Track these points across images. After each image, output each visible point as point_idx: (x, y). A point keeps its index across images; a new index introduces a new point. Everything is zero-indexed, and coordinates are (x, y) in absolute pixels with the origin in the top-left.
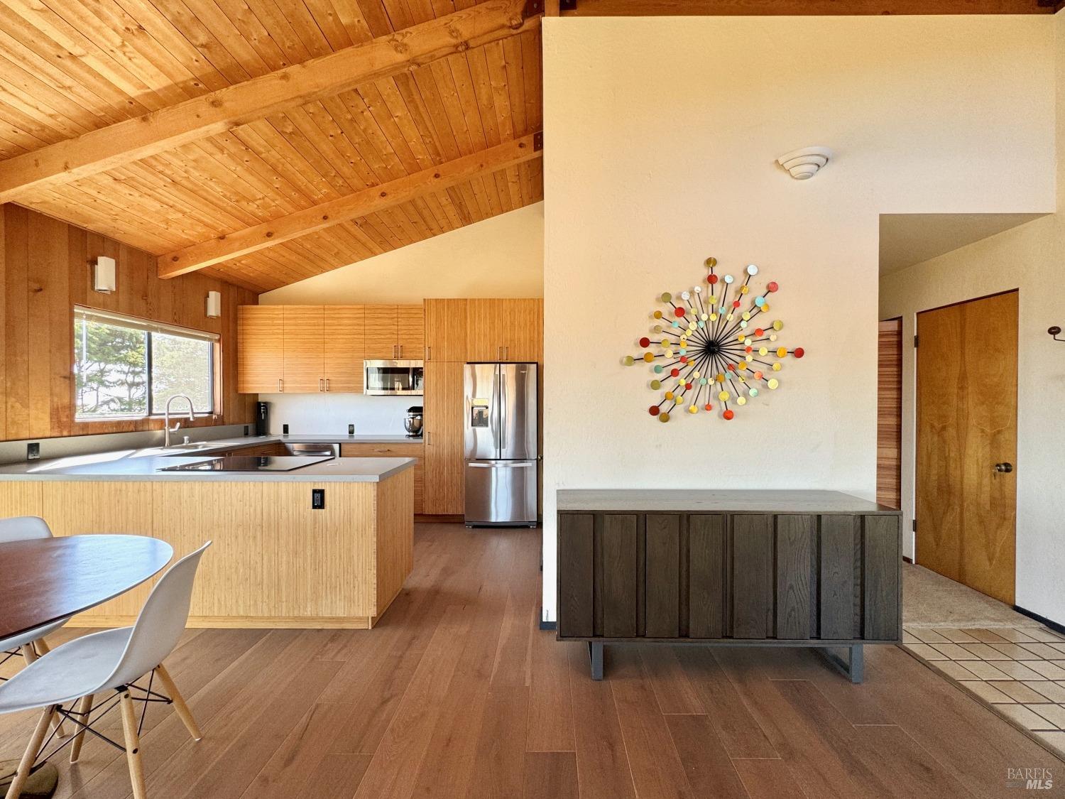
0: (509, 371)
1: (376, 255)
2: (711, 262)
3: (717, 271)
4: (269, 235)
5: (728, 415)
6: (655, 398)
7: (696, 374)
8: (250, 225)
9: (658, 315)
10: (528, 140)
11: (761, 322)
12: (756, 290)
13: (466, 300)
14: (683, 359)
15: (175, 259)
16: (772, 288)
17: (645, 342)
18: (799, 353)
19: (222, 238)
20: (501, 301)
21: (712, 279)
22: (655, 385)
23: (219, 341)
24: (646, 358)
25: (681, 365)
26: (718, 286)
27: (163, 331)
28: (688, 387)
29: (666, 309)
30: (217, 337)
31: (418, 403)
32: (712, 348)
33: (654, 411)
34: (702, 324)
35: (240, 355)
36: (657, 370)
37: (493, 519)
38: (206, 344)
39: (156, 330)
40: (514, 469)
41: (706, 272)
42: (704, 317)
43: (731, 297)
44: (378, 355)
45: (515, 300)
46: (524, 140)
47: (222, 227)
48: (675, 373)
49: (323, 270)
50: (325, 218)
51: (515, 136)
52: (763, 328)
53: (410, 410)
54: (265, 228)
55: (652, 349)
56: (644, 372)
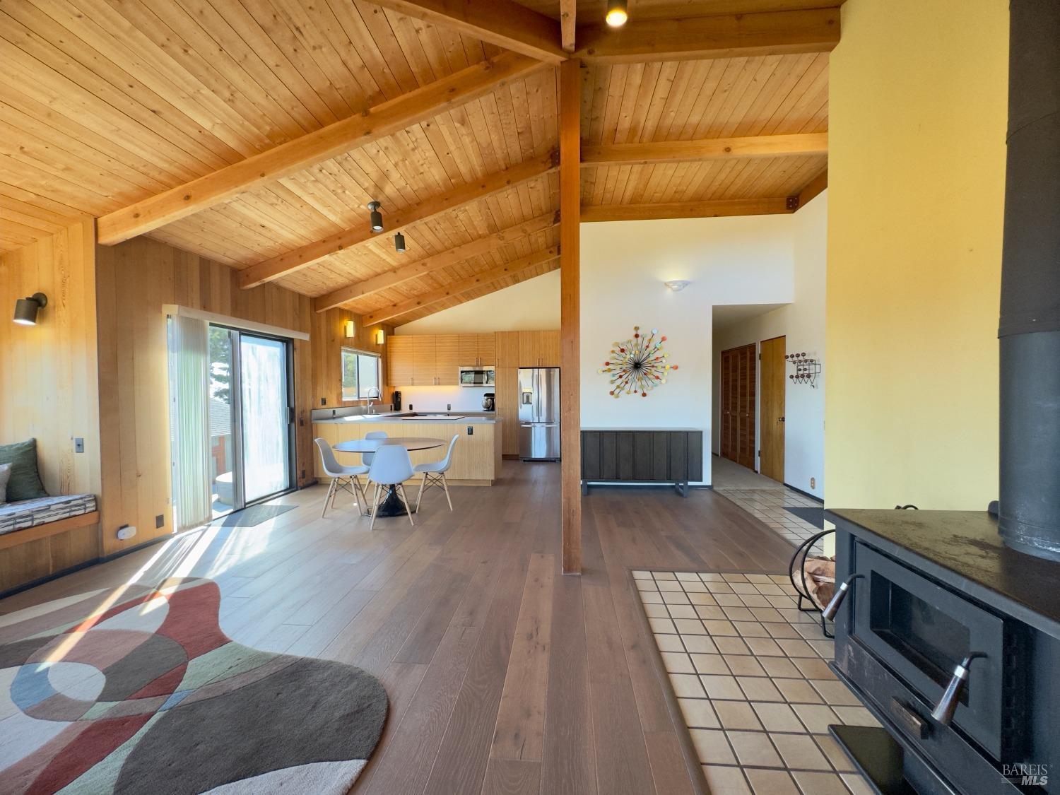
0: (543, 372)
1: (462, 302)
2: (637, 328)
3: (639, 332)
4: (419, 303)
5: (644, 395)
6: (613, 387)
7: (630, 377)
8: (409, 299)
9: (613, 352)
10: (555, 249)
11: (658, 354)
12: (657, 339)
13: (518, 332)
14: (624, 371)
15: (371, 317)
16: (663, 339)
17: (607, 364)
18: (676, 368)
19: (395, 305)
20: (539, 332)
21: (637, 336)
22: (612, 382)
23: (381, 357)
24: (610, 370)
25: (624, 373)
26: (640, 339)
27: (365, 355)
28: (627, 383)
29: (617, 350)
30: (380, 355)
31: (492, 391)
32: (637, 366)
33: (612, 393)
34: (632, 356)
35: (389, 364)
36: (614, 375)
37: (533, 457)
38: (374, 359)
39: (361, 354)
40: (547, 428)
41: (634, 333)
42: (633, 352)
43: (645, 343)
44: (467, 364)
45: (546, 331)
46: (552, 249)
47: (396, 301)
48: (621, 377)
49: (432, 313)
50: (448, 294)
51: (547, 248)
52: (659, 356)
53: (485, 395)
54: (417, 300)
55: (611, 367)
56: (608, 376)
